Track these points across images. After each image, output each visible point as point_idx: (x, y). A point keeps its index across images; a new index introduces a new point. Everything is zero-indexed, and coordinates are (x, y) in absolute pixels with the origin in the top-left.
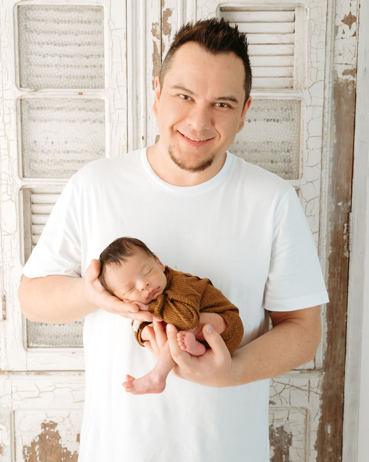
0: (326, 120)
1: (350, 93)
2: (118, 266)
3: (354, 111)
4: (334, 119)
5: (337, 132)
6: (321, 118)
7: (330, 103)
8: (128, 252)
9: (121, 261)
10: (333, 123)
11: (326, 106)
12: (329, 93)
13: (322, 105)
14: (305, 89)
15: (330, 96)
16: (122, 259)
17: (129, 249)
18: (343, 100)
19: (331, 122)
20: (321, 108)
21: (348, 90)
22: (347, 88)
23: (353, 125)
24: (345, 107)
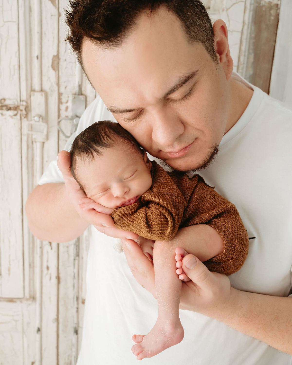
0: (243, 48)
1: (272, 18)
2: (90, 159)
3: (275, 39)
4: (252, 47)
5: (254, 63)
6: (238, 46)
7: (249, 29)
8: (105, 142)
9: (94, 153)
10: (251, 51)
11: (245, 31)
12: (248, 17)
13: (240, 30)
14: (223, 10)
15: (250, 21)
16: (97, 151)
17: (108, 138)
18: (263, 26)
19: (249, 50)
20: (239, 34)
21: (271, 15)
22: (270, 13)
23: (272, 54)
24: (265, 34)
